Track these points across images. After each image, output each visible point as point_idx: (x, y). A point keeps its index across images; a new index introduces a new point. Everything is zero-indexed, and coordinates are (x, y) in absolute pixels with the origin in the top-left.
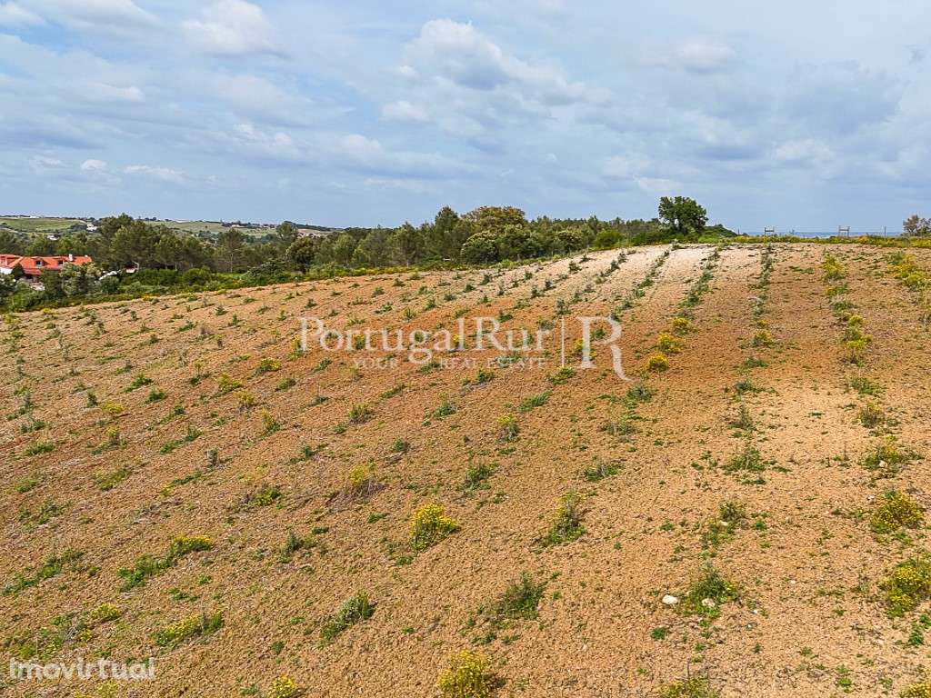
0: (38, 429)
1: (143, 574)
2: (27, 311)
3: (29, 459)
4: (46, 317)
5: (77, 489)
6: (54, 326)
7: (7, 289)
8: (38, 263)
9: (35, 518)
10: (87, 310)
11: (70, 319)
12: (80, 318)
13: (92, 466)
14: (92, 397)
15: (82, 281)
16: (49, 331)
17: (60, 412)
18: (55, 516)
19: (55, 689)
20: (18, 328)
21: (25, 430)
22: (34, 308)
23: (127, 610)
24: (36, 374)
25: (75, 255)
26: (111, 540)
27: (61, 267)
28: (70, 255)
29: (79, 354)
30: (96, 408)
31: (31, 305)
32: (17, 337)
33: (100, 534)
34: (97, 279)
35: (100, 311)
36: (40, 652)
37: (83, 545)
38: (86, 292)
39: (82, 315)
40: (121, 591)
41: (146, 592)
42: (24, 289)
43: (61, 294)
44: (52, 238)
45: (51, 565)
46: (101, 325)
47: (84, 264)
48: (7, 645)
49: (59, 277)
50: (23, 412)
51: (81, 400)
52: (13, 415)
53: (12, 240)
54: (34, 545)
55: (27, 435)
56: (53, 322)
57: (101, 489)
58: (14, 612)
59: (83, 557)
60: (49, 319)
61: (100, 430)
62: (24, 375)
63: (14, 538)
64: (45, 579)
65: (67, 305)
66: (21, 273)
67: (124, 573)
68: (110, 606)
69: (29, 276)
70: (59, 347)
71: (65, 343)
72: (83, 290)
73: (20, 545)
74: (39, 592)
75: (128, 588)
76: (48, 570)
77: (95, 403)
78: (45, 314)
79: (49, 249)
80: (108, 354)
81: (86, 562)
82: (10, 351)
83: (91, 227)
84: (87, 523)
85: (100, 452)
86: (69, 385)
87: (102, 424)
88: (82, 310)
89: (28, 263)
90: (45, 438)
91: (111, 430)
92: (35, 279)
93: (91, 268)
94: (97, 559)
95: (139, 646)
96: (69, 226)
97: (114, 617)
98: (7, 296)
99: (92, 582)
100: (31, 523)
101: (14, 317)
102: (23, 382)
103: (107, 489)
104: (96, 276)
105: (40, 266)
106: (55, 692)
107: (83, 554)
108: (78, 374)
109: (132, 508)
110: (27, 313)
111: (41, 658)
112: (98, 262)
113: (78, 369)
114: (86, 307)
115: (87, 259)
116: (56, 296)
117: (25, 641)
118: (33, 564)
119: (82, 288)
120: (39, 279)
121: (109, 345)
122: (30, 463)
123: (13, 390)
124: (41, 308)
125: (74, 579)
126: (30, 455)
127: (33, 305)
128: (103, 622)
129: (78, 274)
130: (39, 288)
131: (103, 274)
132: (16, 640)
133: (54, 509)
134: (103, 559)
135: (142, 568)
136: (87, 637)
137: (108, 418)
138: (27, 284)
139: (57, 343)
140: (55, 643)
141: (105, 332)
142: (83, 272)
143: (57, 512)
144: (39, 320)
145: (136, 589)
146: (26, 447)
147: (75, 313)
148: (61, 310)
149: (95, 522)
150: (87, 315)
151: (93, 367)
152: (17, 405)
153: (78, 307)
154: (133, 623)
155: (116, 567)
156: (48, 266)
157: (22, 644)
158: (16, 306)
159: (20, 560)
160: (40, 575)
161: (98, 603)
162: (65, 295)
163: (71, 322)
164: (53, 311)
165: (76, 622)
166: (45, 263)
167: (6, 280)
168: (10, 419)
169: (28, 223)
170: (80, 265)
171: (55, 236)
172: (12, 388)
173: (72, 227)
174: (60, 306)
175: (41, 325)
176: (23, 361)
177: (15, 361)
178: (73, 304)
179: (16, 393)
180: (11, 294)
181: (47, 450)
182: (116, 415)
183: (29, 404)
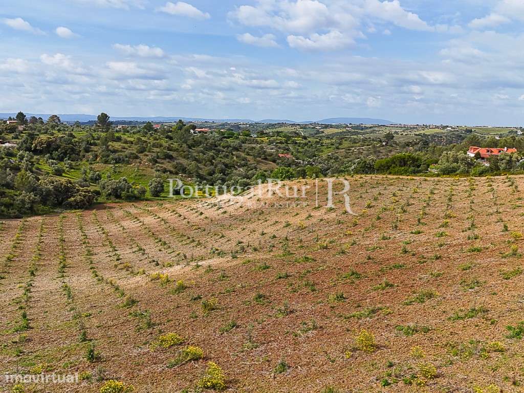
0: (475, 239)
1: (520, 332)
2: (479, 176)
3: (469, 254)
4: (488, 180)
5: (491, 275)
6: (491, 186)
7: (471, 164)
8: (488, 151)
9: (467, 285)
10: (510, 178)
11: (500, 183)
12: (505, 182)
13: (501, 264)
14: (505, 227)
15: (510, 162)
16: (489, 188)
17: (488, 232)
18: (478, 286)
19: (466, 377)
20: (473, 185)
21: (469, 238)
22: (483, 175)
23: (509, 349)
24: (479, 210)
25: (508, 148)
26: (505, 308)
27: (499, 154)
28: (506, 148)
29: (502, 202)
30: (507, 233)
31: (481, 174)
32: (472, 190)
33: (500, 303)
34: (518, 161)
35: (517, 179)
36: (461, 355)
37: (490, 306)
38: (511, 168)
39: (507, 180)
40: (507, 338)
41: (521, 343)
42: (479, 165)
43: (498, 168)
44: (497, 138)
45: (472, 312)
46: (516, 187)
47: (512, 153)
48: (446, 345)
49: (497, 159)
50: (469, 229)
51: (500, 227)
52: (465, 230)
53: (477, 139)
54: (465, 299)
55: (470, 241)
56: (491, 183)
57: (503, 278)
58: (451, 330)
59: (489, 312)
60: (489, 182)
61: (508, 245)
62: (473, 210)
63: (456, 292)
64: (468, 318)
65: (500, 175)
66: (479, 156)
67: (510, 328)
68: (500, 344)
69: (483, 158)
70: (492, 197)
71: (495, 196)
72: (510, 167)
73: (459, 297)
74: (464, 324)
75: (511, 337)
76: (471, 314)
77: (507, 230)
78: (488, 179)
79: (495, 144)
80: (518, 204)
81: (490, 316)
82: (468, 197)
83: (520, 133)
84: (494, 294)
85: (505, 257)
86: (494, 218)
87: (509, 242)
88: (507, 178)
89: (483, 151)
90: (478, 244)
91: (513, 246)
92: (485, 160)
93: (515, 155)
94: (496, 316)
95: (513, 372)
96: (508, 132)
97: (501, 351)
98: (470, 168)
99: (492, 327)
100: (466, 287)
101: (473, 179)
102: (471, 213)
103: (507, 279)
104: (518, 159)
105: (489, 153)
106: (465, 379)
107: (489, 311)
108: (500, 213)
109: (519, 293)
110: (479, 178)
111: (461, 358)
112: (520, 152)
113: (500, 210)
114: (509, 176)
115: (514, 150)
116: (495, 170)
117: (455, 346)
118: (463, 308)
119: (509, 166)
120: (488, 160)
121: (519, 199)
122: (469, 256)
123: (467, 217)
124: (486, 176)
125: (483, 323)
126: (470, 252)
127: (482, 173)
128: (495, 351)
129: (508, 158)
130: (486, 165)
131: (522, 159)
132: (450, 345)
133: (477, 282)
134: (499, 317)
135: (520, 328)
136: (485, 356)
137: (513, 240)
138: (481, 162)
139: (491, 195)
140: (469, 353)
141: (518, 191)
142: (511, 157)
143: (479, 285)
144: (484, 181)
145: (515, 339)
146: (469, 247)
147: (503, 179)
148: (496, 177)
149: (498, 295)
150: (509, 181)
151: (508, 210)
152: (467, 224)
153: (505, 177)
154: (511, 357)
155: (506, 323)
156: (493, 153)
157: (453, 347)
158: (474, 174)
159: (458, 305)
160: (466, 315)
161: (494, 340)
162: (499, 169)
163: (500, 184)
164: (492, 177)
165: (480, 347)
166: (492, 152)
167: (471, 160)
168: (463, 231)
169: (487, 130)
170: (510, 154)
171: (500, 137)
172: (466, 216)
173: (509, 132)
174: (496, 175)
175: (484, 184)
176: (473, 203)
177: (469, 202)
178: (503, 174)
179: (468, 218)
180: (472, 167)
181: (479, 251)
182: (517, 239)
183: (473, 225)
